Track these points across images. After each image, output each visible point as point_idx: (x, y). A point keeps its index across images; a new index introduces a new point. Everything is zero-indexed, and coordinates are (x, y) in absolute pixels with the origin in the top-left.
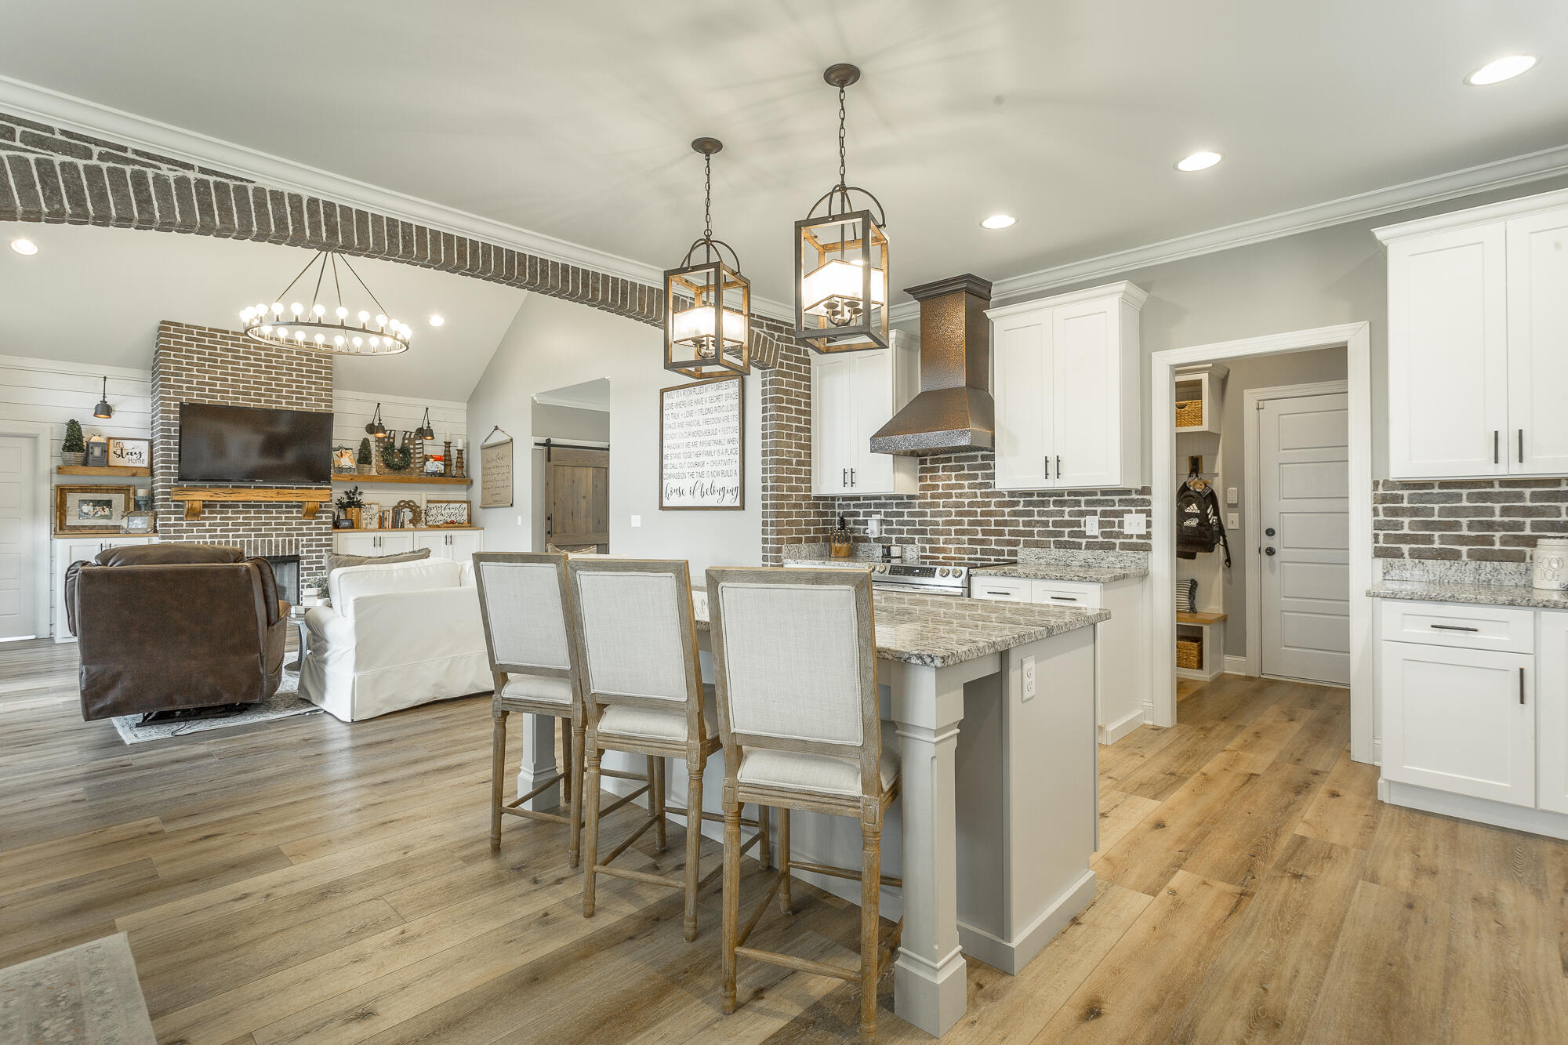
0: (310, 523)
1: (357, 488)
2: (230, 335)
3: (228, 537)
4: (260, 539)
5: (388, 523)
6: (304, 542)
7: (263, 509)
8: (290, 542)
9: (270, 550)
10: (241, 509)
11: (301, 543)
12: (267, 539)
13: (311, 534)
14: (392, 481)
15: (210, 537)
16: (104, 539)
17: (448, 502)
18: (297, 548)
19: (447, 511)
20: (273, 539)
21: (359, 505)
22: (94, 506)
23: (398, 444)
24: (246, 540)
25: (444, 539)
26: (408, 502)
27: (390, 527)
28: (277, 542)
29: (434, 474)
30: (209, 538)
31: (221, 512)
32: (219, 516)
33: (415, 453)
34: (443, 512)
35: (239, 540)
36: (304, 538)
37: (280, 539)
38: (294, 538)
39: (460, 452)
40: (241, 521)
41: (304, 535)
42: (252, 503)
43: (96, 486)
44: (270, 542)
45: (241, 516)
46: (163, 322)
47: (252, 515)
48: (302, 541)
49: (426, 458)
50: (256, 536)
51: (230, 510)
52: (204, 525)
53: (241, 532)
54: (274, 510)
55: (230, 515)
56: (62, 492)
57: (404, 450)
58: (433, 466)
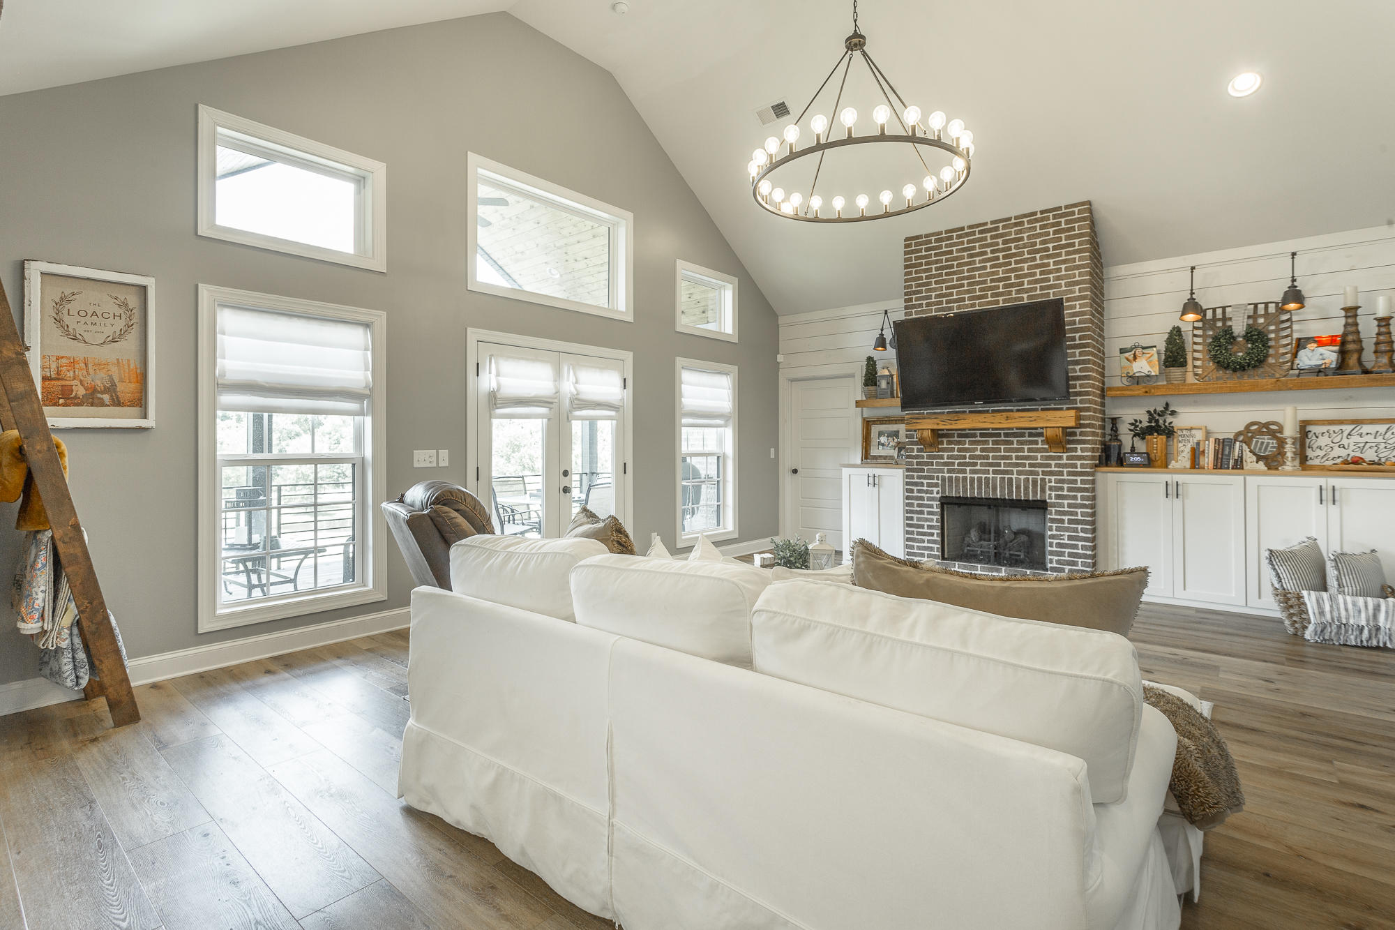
0: (1060, 458)
1: (1167, 404)
2: (966, 231)
3: (964, 471)
4: (999, 476)
5: (1208, 460)
6: (1053, 484)
7: (1003, 438)
8: (1035, 482)
9: (1010, 492)
10: (978, 438)
11: (1048, 485)
12: (1007, 476)
13: (1061, 473)
14: (1232, 391)
15: (949, 471)
16: (871, 469)
17: (1358, 422)
18: (1043, 490)
19: (1356, 439)
20: (1013, 477)
21: (1169, 432)
22: (888, 437)
23: (1239, 327)
24: (984, 476)
25: (1315, 494)
26: (1266, 425)
27: (1211, 465)
28: (1018, 480)
29: (1319, 371)
30: (948, 473)
31: (959, 443)
32: (956, 447)
33: (1277, 339)
34: (1345, 441)
35: (976, 476)
36: (1053, 478)
37: (1022, 477)
38: (1039, 477)
39: (1384, 322)
40: (978, 453)
41: (1051, 473)
42: (990, 431)
43: (887, 417)
44: (1010, 480)
45: (979, 447)
46: (906, 239)
47: (991, 446)
48: (1050, 481)
49: (1301, 344)
50: (995, 472)
51: (967, 440)
52: (942, 457)
53: (978, 467)
54: (1015, 440)
55: (967, 446)
56: (868, 424)
57: (1256, 336)
58: (1310, 357)
